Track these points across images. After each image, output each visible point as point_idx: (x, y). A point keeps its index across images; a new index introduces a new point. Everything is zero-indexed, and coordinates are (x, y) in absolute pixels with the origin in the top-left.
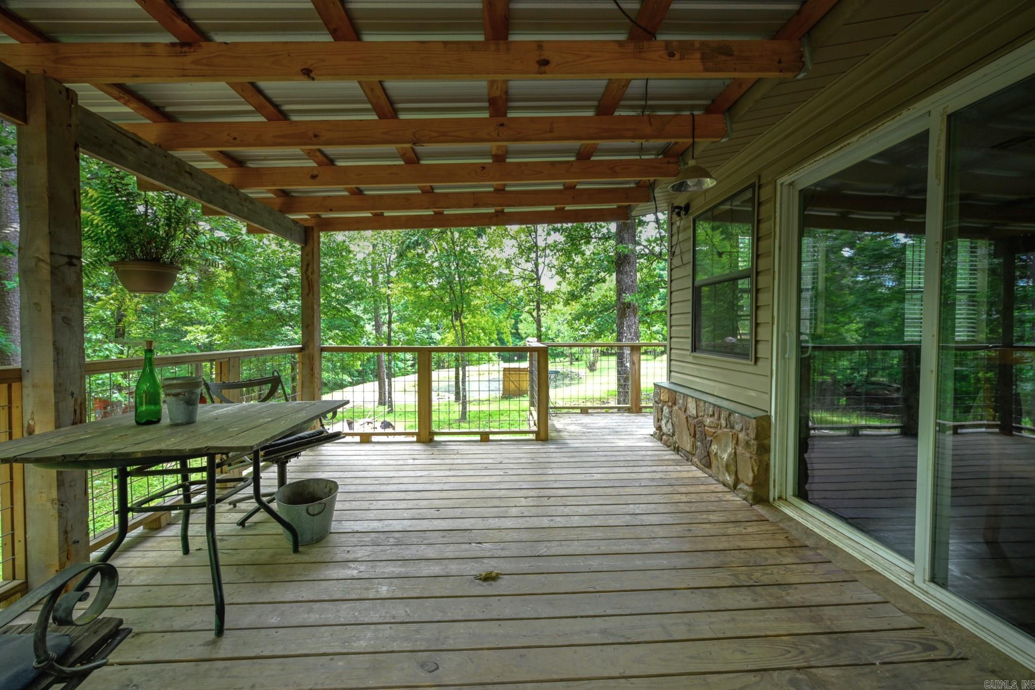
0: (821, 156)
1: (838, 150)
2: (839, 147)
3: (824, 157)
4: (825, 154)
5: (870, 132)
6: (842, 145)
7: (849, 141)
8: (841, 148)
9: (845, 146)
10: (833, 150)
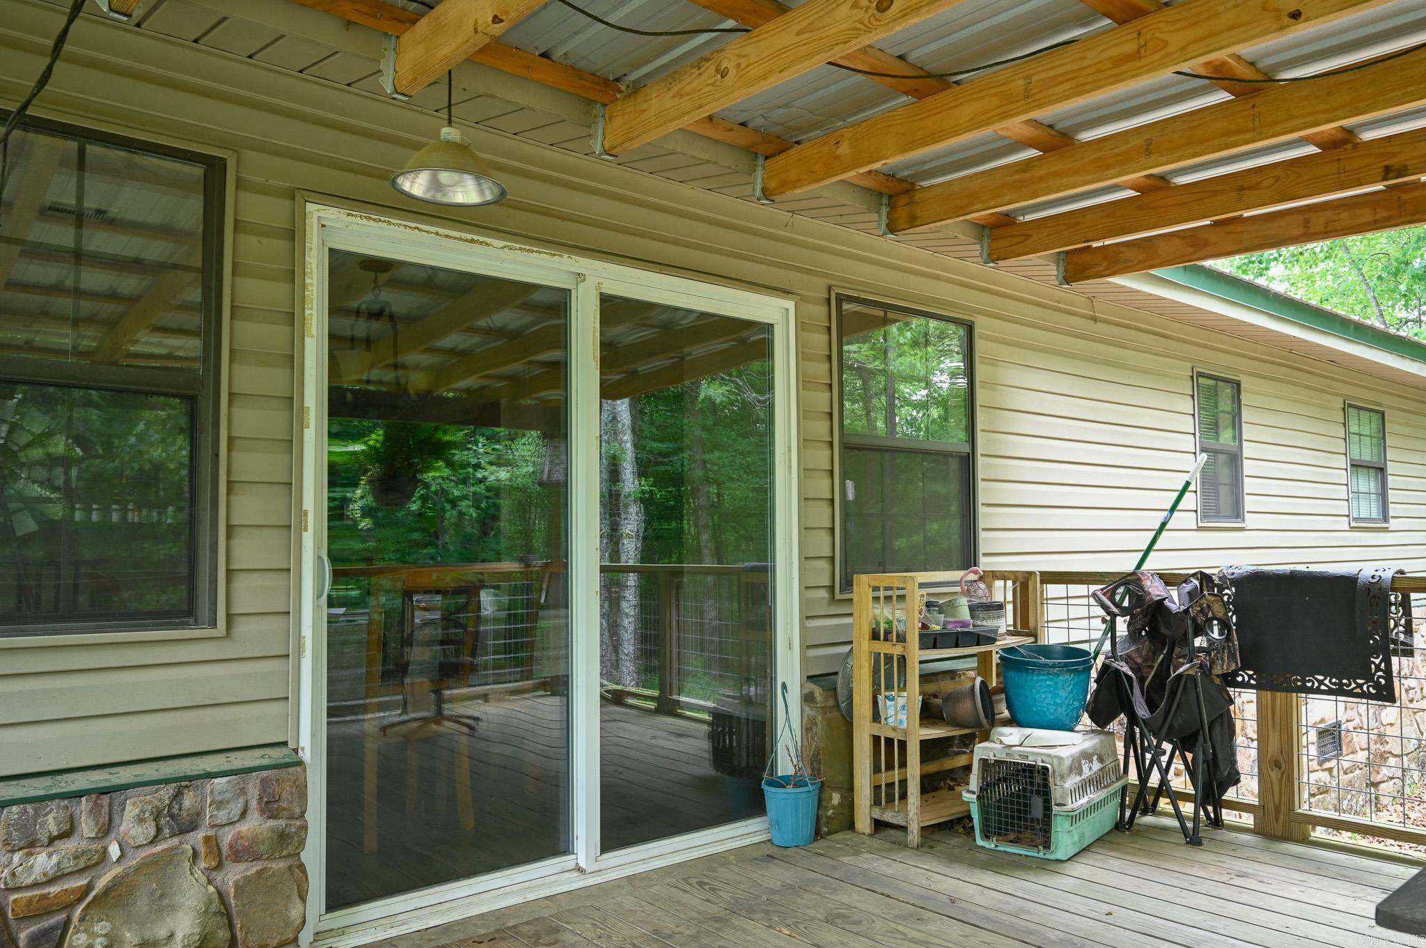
0: (433, 229)
1: (467, 240)
2: (469, 236)
3: (437, 234)
4: (441, 231)
5: (520, 249)
6: (476, 237)
7: (488, 240)
8: (472, 241)
9: (481, 243)
10: (457, 234)
